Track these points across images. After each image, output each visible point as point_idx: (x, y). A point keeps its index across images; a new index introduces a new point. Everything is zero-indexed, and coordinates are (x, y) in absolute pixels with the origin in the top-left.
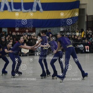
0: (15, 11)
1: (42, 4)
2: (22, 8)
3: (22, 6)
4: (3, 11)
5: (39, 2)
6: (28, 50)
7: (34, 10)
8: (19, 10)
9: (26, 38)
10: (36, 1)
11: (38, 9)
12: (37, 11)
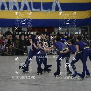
5: (58, 2)
9: (45, 37)
10: (55, 1)
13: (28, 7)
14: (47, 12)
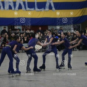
0: (29, 10)
1: (54, 3)
2: (36, 7)
3: (36, 6)
4: (17, 10)
5: (52, 1)
6: (41, 46)
7: (47, 9)
8: (32, 9)
10: (49, 1)
11: (50, 8)
12: (50, 10)
13: (23, 6)
14: (41, 11)
